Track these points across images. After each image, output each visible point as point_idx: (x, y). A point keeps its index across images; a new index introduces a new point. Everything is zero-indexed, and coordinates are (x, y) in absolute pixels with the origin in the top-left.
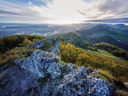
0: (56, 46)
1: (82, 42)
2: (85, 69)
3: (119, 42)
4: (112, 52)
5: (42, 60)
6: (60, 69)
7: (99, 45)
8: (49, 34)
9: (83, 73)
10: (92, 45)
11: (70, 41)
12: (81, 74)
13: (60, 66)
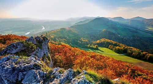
0: (44, 47)
1: (80, 41)
2: (70, 71)
3: (119, 37)
4: (114, 48)
5: (14, 69)
6: (42, 77)
7: (100, 43)
8: (34, 31)
9: (68, 77)
10: (92, 43)
11: (65, 40)
12: (67, 78)
13: (42, 73)
